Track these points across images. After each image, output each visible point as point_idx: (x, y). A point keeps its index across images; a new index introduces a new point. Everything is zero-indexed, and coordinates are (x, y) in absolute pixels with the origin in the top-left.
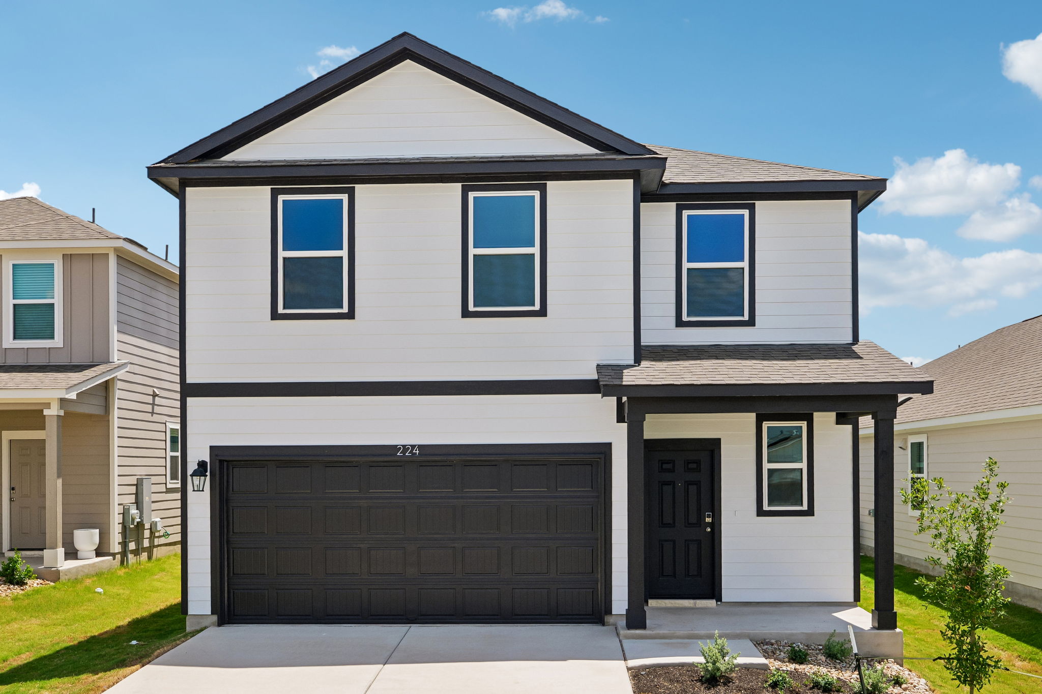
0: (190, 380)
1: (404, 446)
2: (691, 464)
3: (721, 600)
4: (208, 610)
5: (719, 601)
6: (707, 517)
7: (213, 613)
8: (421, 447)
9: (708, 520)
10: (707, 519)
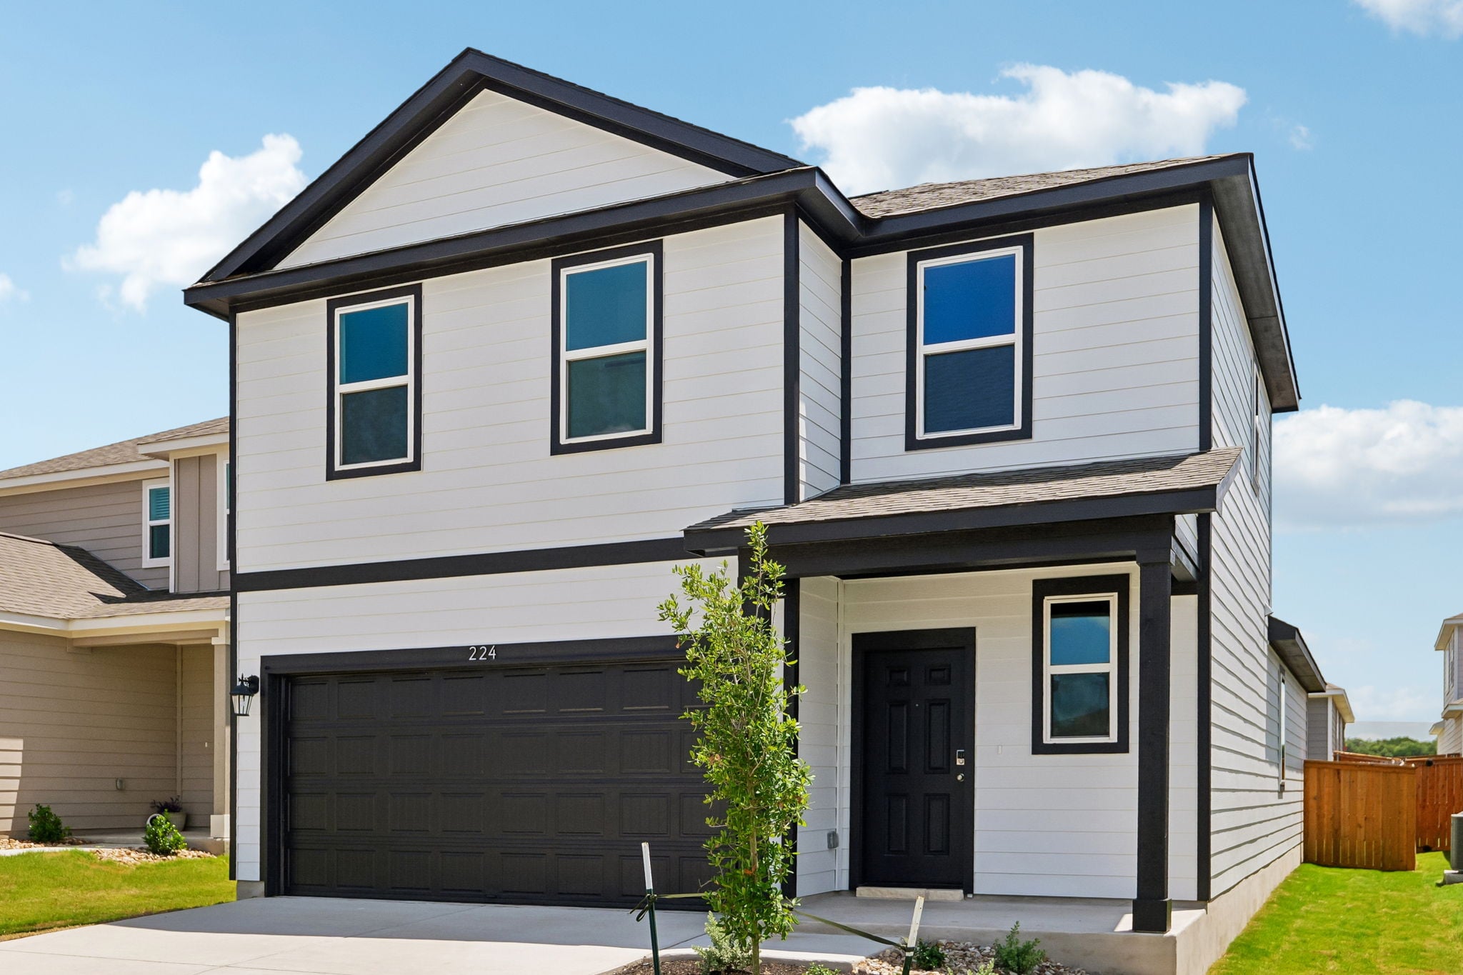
0: (242, 569)
1: (478, 647)
2: (936, 673)
3: (972, 892)
4: (256, 876)
5: (969, 893)
6: (959, 757)
7: (261, 879)
8: (498, 648)
9: (960, 762)
10: (958, 760)
